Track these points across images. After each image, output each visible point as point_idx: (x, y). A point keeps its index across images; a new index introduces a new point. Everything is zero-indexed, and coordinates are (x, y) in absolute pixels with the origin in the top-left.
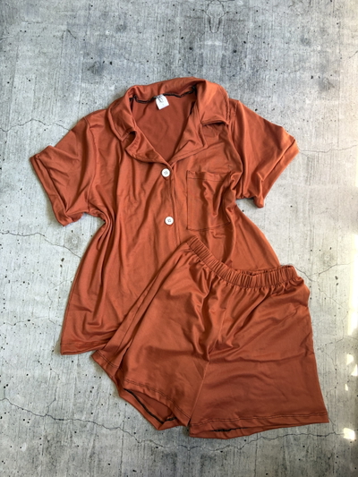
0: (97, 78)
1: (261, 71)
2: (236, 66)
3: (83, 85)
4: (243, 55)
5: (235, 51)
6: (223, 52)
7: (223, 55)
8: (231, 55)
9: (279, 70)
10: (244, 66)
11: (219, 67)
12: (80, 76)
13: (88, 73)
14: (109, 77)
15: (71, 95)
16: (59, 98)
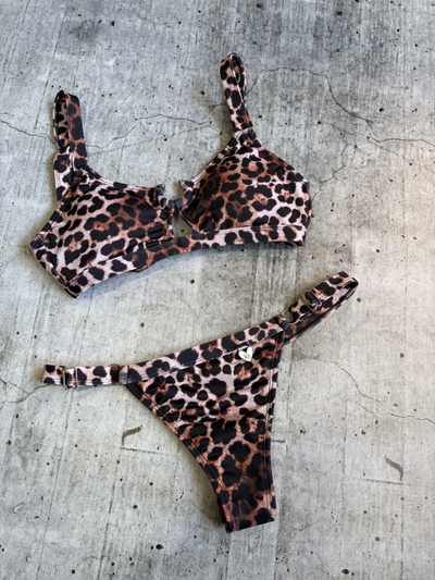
0: (85, 47)
1: (388, 46)
2: (342, 35)
3: (58, 56)
4: (354, 20)
5: (340, 13)
6: (318, 12)
7: (318, 18)
8: (333, 19)
9: (422, 45)
10: (356, 37)
11: (310, 36)
12: (54, 42)
13: (69, 37)
14: (106, 45)
15: (34, 72)
16: (11, 76)
